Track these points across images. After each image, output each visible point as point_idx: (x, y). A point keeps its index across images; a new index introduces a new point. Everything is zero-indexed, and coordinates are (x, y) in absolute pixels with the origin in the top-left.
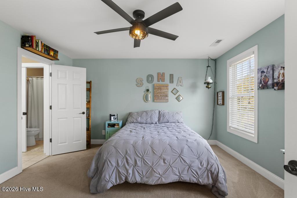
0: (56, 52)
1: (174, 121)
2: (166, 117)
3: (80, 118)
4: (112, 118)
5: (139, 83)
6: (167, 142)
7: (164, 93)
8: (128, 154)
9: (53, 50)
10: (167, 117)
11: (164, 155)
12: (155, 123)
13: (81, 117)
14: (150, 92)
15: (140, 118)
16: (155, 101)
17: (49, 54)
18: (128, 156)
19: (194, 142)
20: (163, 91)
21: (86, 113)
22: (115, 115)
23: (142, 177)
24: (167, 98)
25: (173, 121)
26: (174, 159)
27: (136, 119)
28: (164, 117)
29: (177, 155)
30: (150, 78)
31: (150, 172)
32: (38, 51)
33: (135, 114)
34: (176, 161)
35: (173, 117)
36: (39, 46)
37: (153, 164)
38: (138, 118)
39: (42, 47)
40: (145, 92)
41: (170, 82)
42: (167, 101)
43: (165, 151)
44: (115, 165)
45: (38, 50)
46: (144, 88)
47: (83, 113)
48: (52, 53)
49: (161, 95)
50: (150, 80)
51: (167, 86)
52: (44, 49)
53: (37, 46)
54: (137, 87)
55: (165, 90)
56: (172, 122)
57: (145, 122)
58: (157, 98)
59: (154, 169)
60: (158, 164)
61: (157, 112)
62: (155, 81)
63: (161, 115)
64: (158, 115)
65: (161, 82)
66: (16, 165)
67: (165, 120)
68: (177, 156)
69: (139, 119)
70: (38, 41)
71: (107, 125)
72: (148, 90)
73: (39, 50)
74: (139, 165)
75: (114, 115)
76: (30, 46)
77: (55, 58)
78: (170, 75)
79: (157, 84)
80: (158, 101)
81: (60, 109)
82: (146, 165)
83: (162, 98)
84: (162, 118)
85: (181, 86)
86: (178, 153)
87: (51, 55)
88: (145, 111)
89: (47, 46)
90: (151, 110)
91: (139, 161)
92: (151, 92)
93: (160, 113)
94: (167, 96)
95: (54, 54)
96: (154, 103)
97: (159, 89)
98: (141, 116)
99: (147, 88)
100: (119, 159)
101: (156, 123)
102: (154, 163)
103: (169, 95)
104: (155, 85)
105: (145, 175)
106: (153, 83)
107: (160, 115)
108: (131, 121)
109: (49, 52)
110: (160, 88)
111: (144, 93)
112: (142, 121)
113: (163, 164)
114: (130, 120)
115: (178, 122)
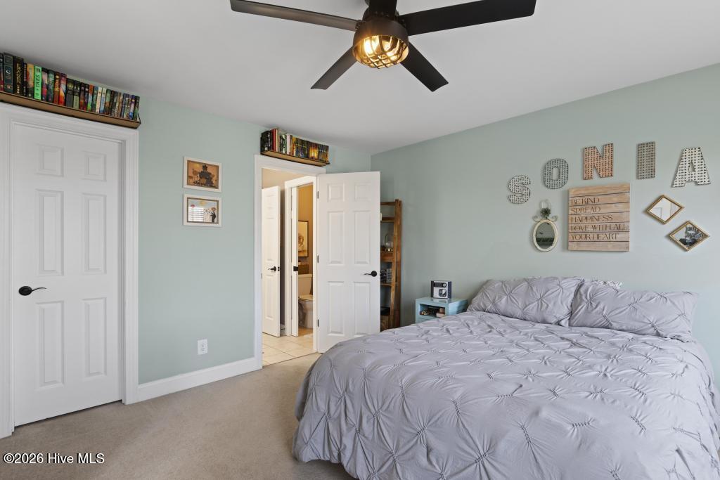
0: (323, 149)
1: (637, 325)
2: (601, 306)
3: (368, 285)
4: (436, 290)
5: (519, 193)
6: (456, 391)
7: (608, 218)
8: (349, 391)
9: (317, 146)
10: (604, 307)
11: (430, 431)
12: (554, 320)
13: (369, 283)
14: (556, 218)
15: (504, 299)
16: (573, 246)
17: (307, 157)
18: (350, 397)
19: (569, 427)
20: (605, 210)
21: (379, 273)
22: (444, 285)
23: (372, 472)
24: (620, 236)
25: (629, 327)
26: (460, 462)
27: (494, 303)
28: (594, 305)
29: (473, 453)
30: (555, 171)
31: (388, 468)
32: (285, 154)
33: (496, 285)
34: (465, 473)
35: (635, 309)
36: (286, 145)
37: (397, 450)
38: (500, 298)
39: (292, 146)
40: (536, 217)
41: (638, 173)
42: (624, 247)
43: (436, 418)
44: (324, 408)
45: (284, 152)
46: (533, 207)
47: (374, 274)
48: (314, 153)
49: (594, 228)
50: (555, 176)
51: (622, 192)
52: (297, 148)
53: (282, 145)
54: (512, 205)
55: (614, 208)
56: (624, 327)
57: (519, 313)
58: (578, 237)
59: (398, 465)
60: (410, 453)
61: (571, 286)
62: (575, 179)
63: (584, 297)
64: (572, 296)
65: (596, 180)
66: (251, 355)
67: (595, 317)
68: (471, 455)
69: (503, 303)
70: (286, 137)
71: (418, 309)
72: (546, 212)
73: (286, 152)
74: (366, 435)
75: (442, 285)
76: (269, 148)
77: (321, 161)
78: (640, 147)
79: (579, 188)
80: (584, 246)
81: (332, 262)
82: (382, 441)
83: (602, 236)
84: (582, 308)
85: (696, 183)
86: (474, 447)
87: (312, 158)
88: (525, 280)
89: (303, 142)
90: (547, 278)
91: (367, 422)
92: (559, 219)
93: (582, 290)
94: (621, 228)
95: (319, 153)
96: (568, 255)
97: (587, 203)
98: (509, 294)
99: (544, 206)
100: (332, 398)
101: (558, 323)
102: (401, 446)
103: (632, 226)
104: (571, 194)
105: (379, 470)
106: (566, 187)
107: (578, 295)
108: (479, 305)
109: (308, 151)
110: (590, 201)
111: (533, 222)
112: (510, 310)
113: (424, 461)
114: (476, 302)
115: (658, 335)
